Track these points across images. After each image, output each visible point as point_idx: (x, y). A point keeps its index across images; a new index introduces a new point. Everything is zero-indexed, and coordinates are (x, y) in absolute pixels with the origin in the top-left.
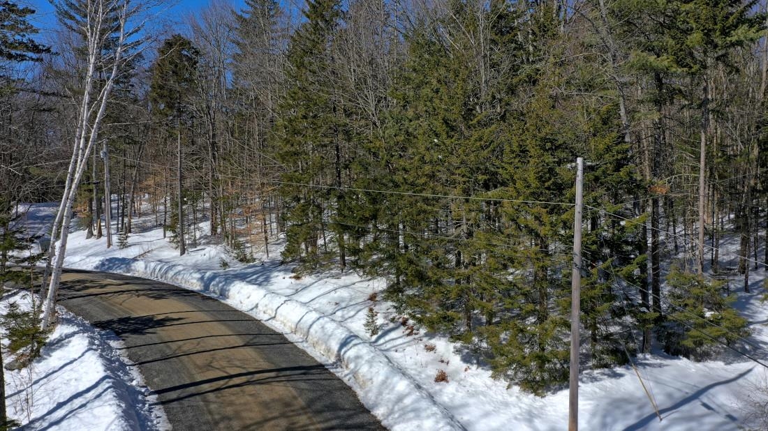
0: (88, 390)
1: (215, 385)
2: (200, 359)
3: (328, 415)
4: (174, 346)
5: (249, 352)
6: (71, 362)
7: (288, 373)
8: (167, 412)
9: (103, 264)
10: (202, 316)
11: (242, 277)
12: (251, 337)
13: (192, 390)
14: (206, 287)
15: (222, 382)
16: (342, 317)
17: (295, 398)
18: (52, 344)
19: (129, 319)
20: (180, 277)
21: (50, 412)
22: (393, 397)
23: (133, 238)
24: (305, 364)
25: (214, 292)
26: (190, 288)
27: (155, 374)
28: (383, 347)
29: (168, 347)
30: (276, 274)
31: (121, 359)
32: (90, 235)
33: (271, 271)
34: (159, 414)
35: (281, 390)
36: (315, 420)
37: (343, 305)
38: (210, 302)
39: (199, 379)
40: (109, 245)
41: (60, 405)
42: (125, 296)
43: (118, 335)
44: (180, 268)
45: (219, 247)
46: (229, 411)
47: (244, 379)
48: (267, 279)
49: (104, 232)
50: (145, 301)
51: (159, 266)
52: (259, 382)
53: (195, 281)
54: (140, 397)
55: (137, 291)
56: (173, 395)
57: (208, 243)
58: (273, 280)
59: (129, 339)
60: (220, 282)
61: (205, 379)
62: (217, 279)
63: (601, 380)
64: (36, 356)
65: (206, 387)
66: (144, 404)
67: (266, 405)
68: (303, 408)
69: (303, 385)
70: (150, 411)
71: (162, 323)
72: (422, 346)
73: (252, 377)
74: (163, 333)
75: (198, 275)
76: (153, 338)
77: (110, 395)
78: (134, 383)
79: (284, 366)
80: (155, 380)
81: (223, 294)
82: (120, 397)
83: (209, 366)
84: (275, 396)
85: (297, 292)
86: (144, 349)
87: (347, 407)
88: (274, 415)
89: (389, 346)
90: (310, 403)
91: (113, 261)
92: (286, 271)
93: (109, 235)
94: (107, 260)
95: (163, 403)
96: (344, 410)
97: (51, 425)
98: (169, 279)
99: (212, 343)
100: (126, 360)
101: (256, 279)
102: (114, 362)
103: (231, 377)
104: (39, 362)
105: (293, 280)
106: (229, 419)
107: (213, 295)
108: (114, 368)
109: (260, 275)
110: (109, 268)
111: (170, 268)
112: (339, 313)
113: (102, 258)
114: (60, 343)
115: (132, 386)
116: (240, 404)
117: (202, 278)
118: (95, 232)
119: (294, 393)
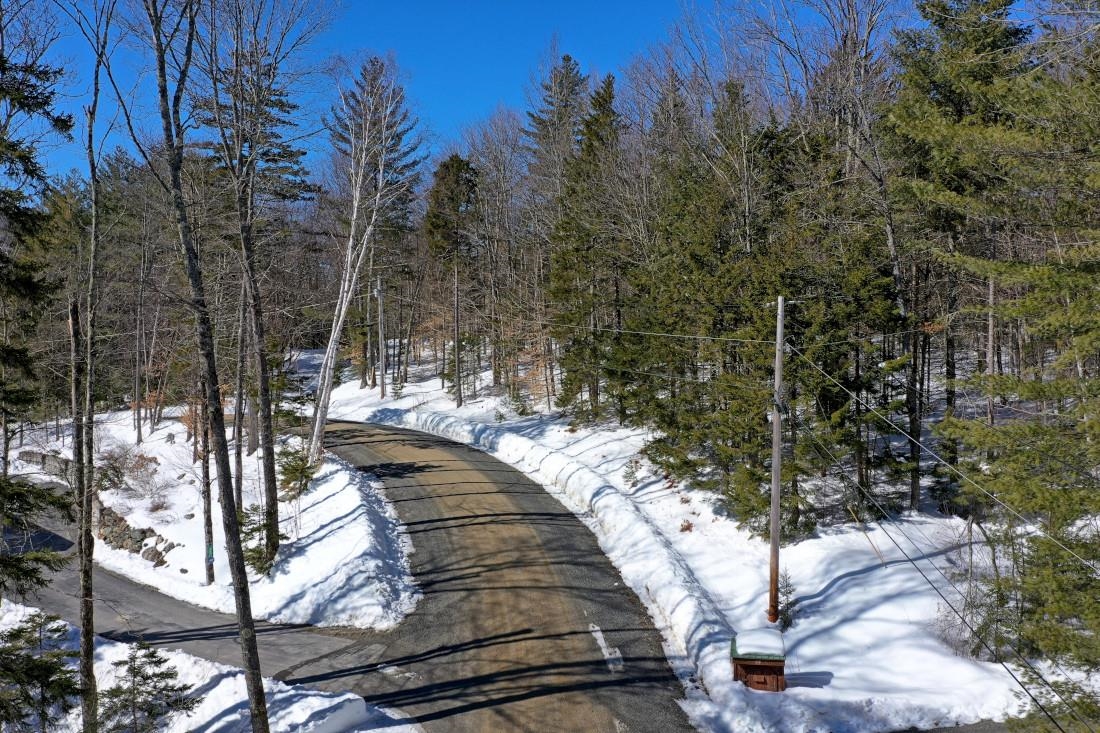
0: (346, 516)
1: (460, 522)
2: (451, 501)
3: (561, 553)
4: (429, 489)
5: (501, 498)
6: (334, 495)
7: (534, 517)
8: (413, 539)
9: (375, 416)
10: (465, 465)
11: (516, 430)
12: (507, 485)
13: (439, 524)
14: (477, 440)
15: (467, 520)
16: (607, 470)
17: (534, 537)
18: (318, 480)
19: (391, 464)
20: (451, 430)
21: (314, 533)
22: (630, 541)
23: (409, 388)
24: (554, 512)
25: (484, 445)
26: (460, 440)
27: (407, 510)
28: (638, 500)
29: (424, 490)
30: (552, 427)
31: (379, 496)
32: (364, 384)
33: (547, 424)
34: (405, 540)
35: (522, 530)
36: (546, 555)
37: (610, 458)
38: (477, 454)
39: (447, 516)
40: (383, 395)
41: (322, 527)
42: (391, 444)
43: (379, 477)
44: (452, 420)
45: (498, 399)
46: (469, 542)
47: (489, 519)
48: (541, 433)
49: (378, 381)
50: (409, 449)
51: (431, 418)
52: (503, 522)
53: (465, 434)
54: (390, 525)
55: (403, 441)
56: (421, 527)
57: (489, 395)
58: (547, 434)
59: (387, 482)
60: (491, 435)
61: (452, 516)
62: (488, 432)
63: (847, 532)
64: (303, 490)
65: (452, 523)
66: (393, 531)
67: (504, 540)
68: (538, 546)
69: (545, 528)
70: (398, 536)
71: (421, 469)
72: (679, 499)
73: (497, 518)
74: (420, 477)
75: (469, 428)
76: (412, 482)
77: (363, 519)
78: (387, 515)
79: (532, 511)
80: (407, 515)
81: (493, 447)
82: (372, 521)
83: (459, 507)
84: (515, 534)
85: (568, 445)
86: (401, 491)
87: (583, 548)
88: (510, 548)
89: (644, 498)
90: (547, 542)
91: (384, 412)
92: (563, 424)
93: (383, 385)
94: (379, 411)
95: (410, 533)
96: (579, 550)
97: (315, 541)
98: (440, 431)
99: (467, 488)
100: (383, 498)
101: (530, 433)
102: (372, 496)
103: (478, 516)
104: (306, 494)
105: (568, 434)
106: (467, 548)
107: (482, 448)
108: (369, 501)
109: (535, 428)
110: (381, 420)
111: (442, 420)
112: (604, 467)
113: (374, 409)
114: (324, 478)
115: (384, 517)
116: (480, 538)
117: (473, 431)
118: (370, 382)
119: (535, 533)
